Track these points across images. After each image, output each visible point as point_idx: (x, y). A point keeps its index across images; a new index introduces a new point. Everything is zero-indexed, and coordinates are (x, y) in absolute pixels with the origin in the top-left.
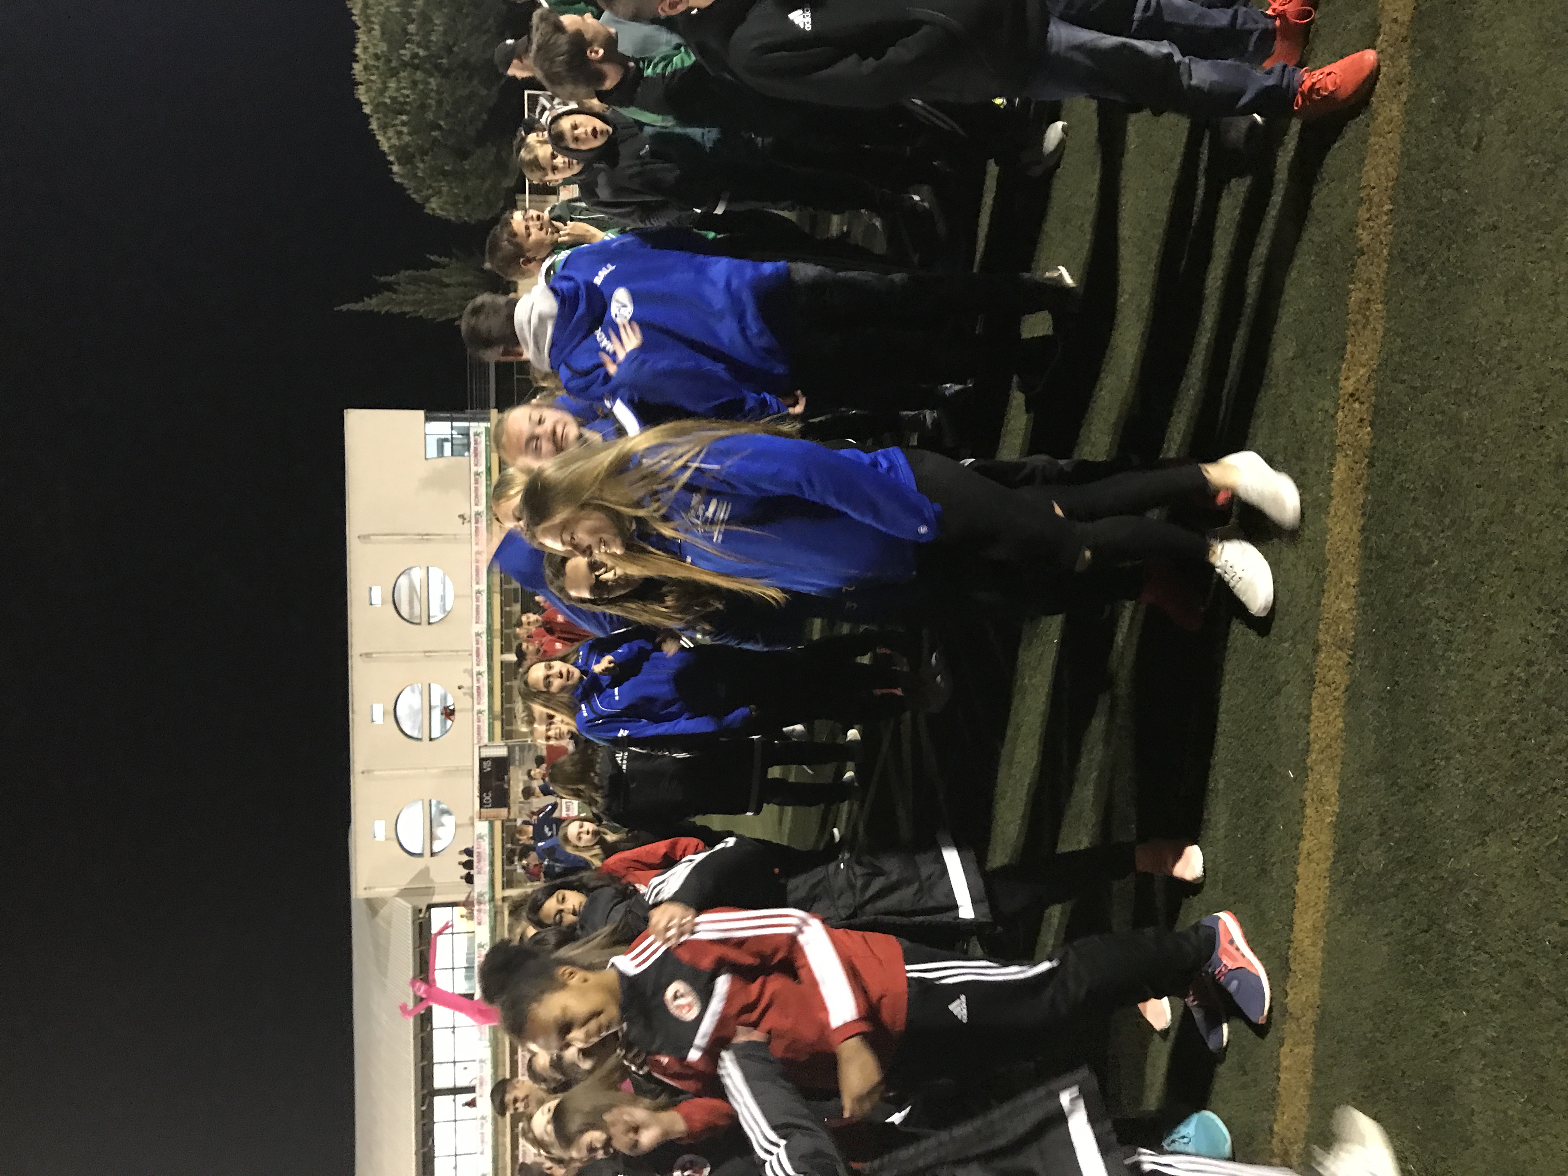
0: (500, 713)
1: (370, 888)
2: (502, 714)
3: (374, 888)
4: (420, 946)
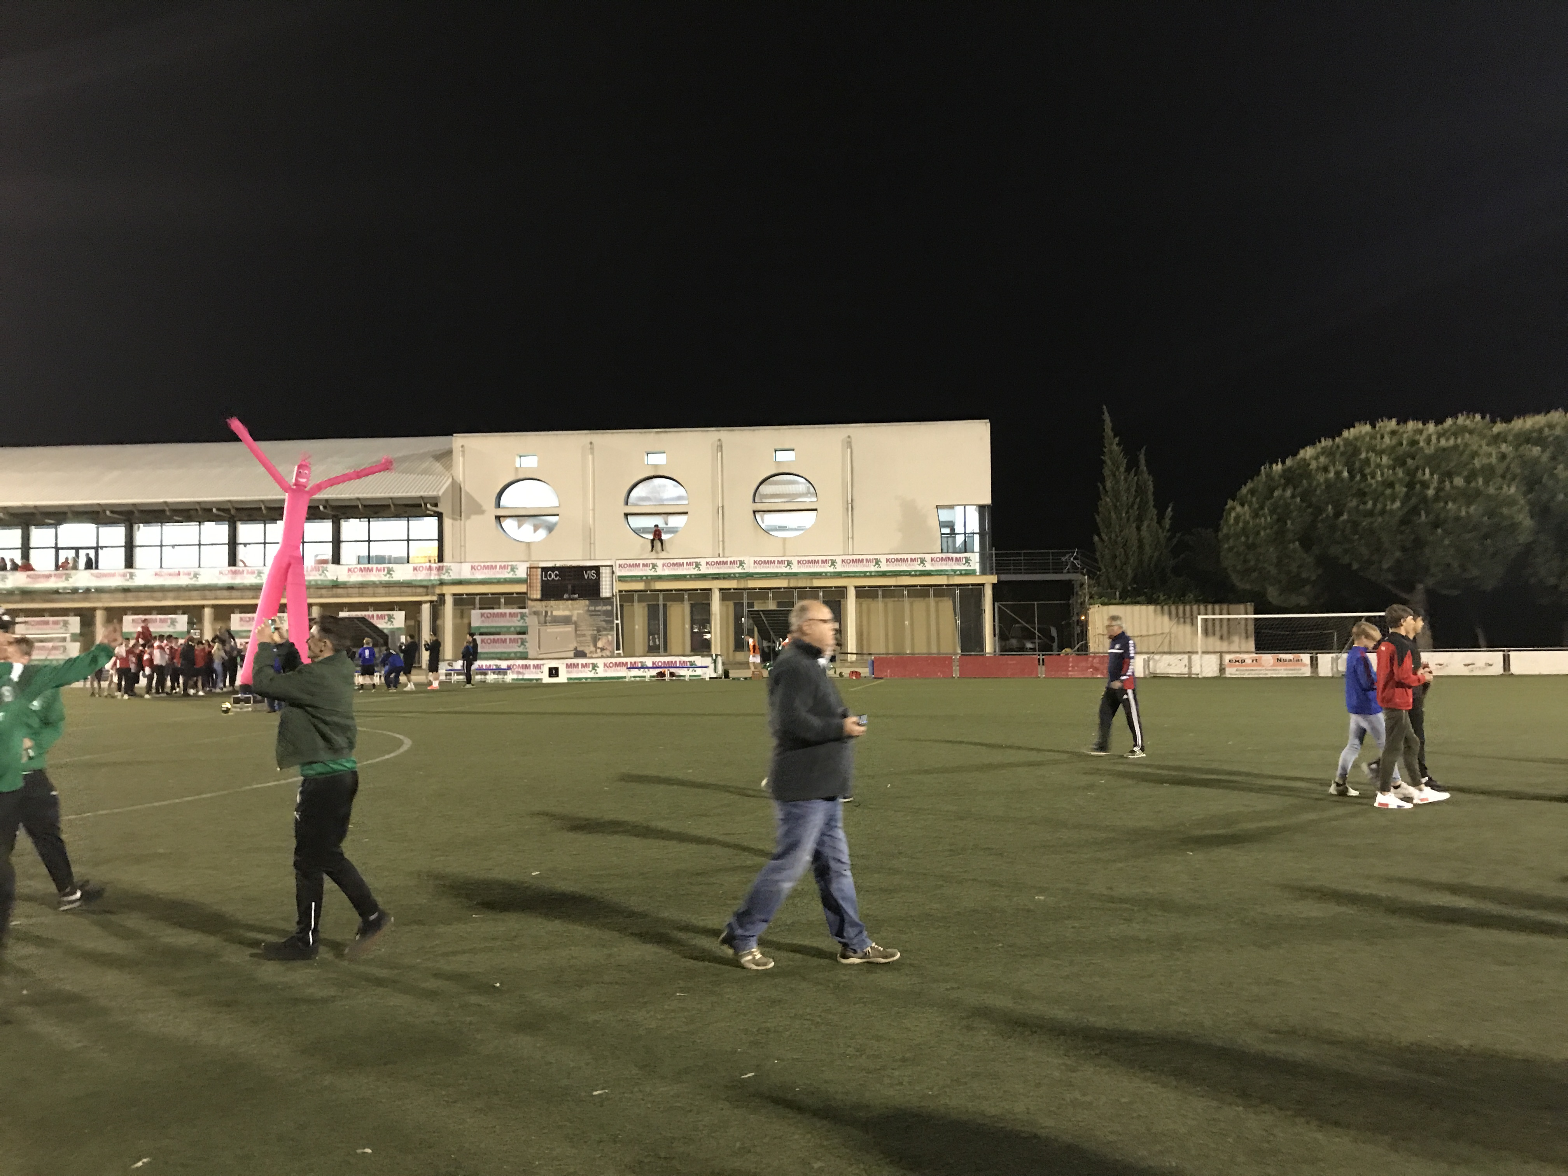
0: (653, 588)
1: (463, 452)
2: (651, 591)
3: (463, 456)
4: (395, 505)
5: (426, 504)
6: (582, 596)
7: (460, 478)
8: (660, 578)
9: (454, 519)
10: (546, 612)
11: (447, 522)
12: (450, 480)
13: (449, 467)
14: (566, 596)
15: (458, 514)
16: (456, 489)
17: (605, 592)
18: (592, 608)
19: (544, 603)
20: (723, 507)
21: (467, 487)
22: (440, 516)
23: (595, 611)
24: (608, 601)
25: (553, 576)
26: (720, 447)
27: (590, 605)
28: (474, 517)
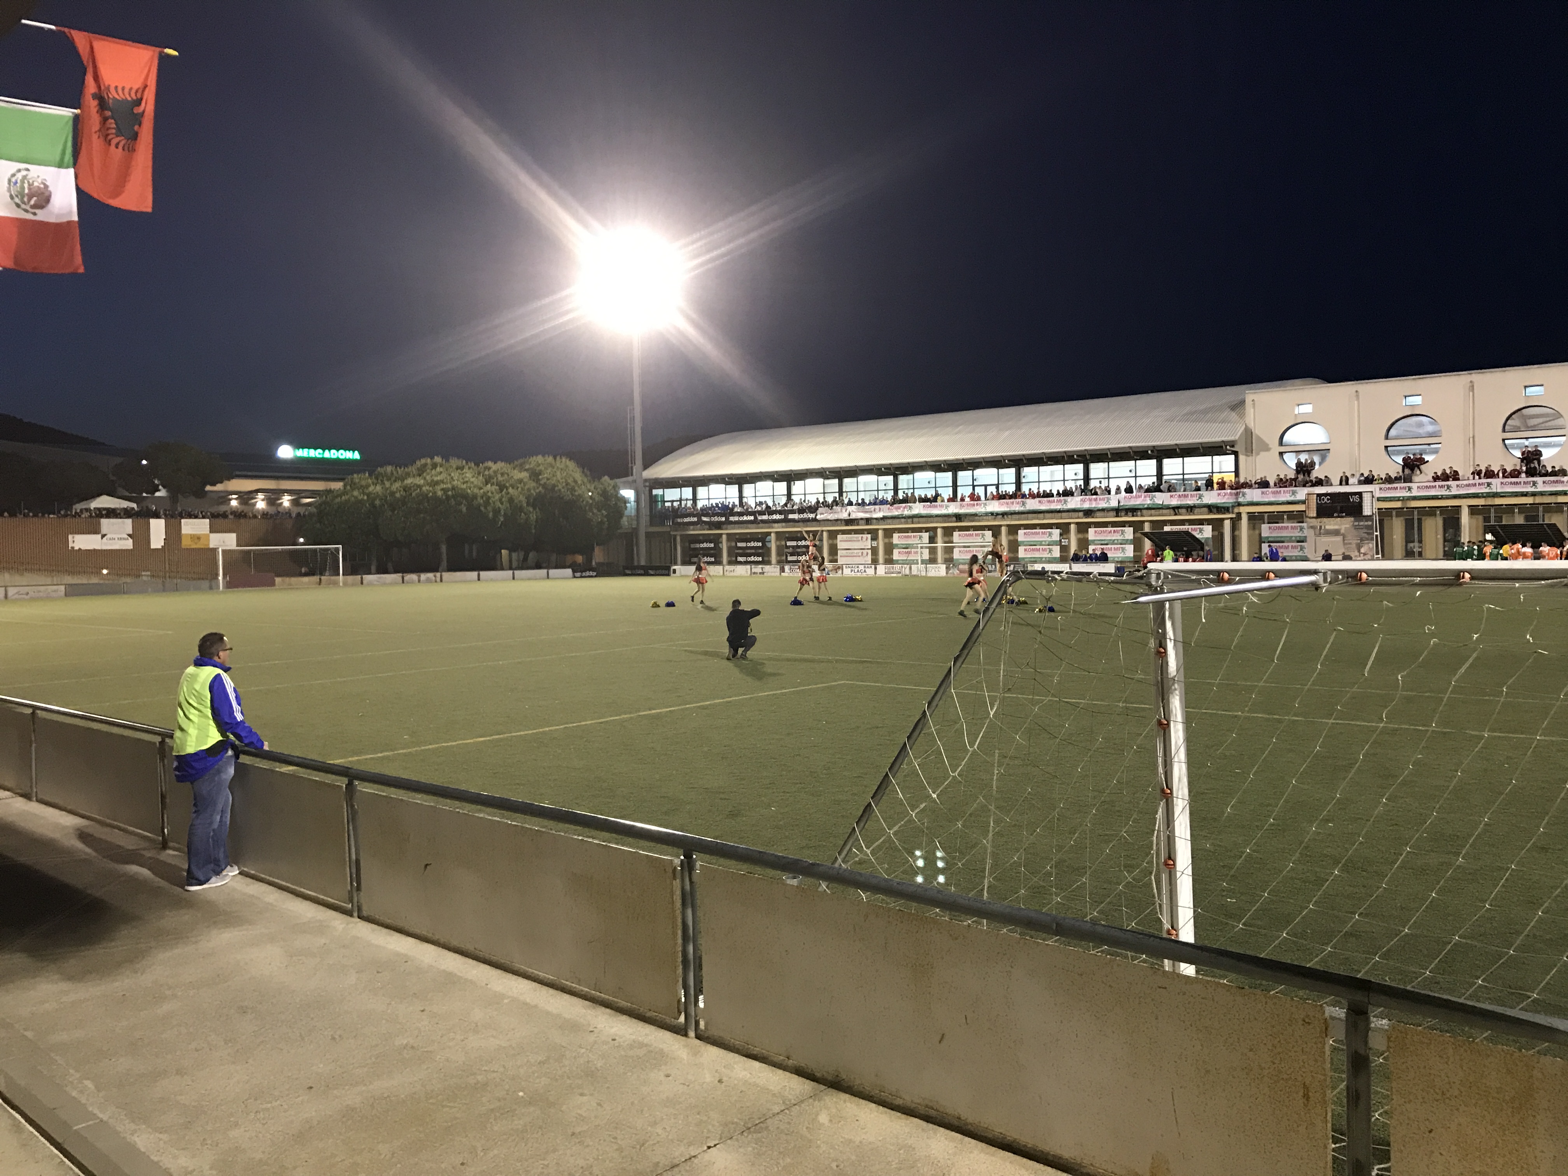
0: (1408, 506)
1: (1254, 404)
2: (1407, 508)
3: (1254, 407)
4: (1202, 447)
5: (1226, 446)
6: (1349, 515)
7: (1251, 425)
8: (1415, 498)
9: (1247, 455)
10: (1321, 527)
11: (1242, 458)
12: (1244, 426)
13: (1242, 415)
14: (1335, 515)
15: (1249, 451)
16: (1248, 433)
17: (1367, 511)
18: (1356, 523)
19: (1319, 520)
20: (1473, 437)
21: (1258, 431)
22: (1236, 454)
23: (1359, 525)
24: (1369, 518)
25: (1326, 500)
26: (1472, 388)
27: (1355, 521)
28: (1263, 454)
